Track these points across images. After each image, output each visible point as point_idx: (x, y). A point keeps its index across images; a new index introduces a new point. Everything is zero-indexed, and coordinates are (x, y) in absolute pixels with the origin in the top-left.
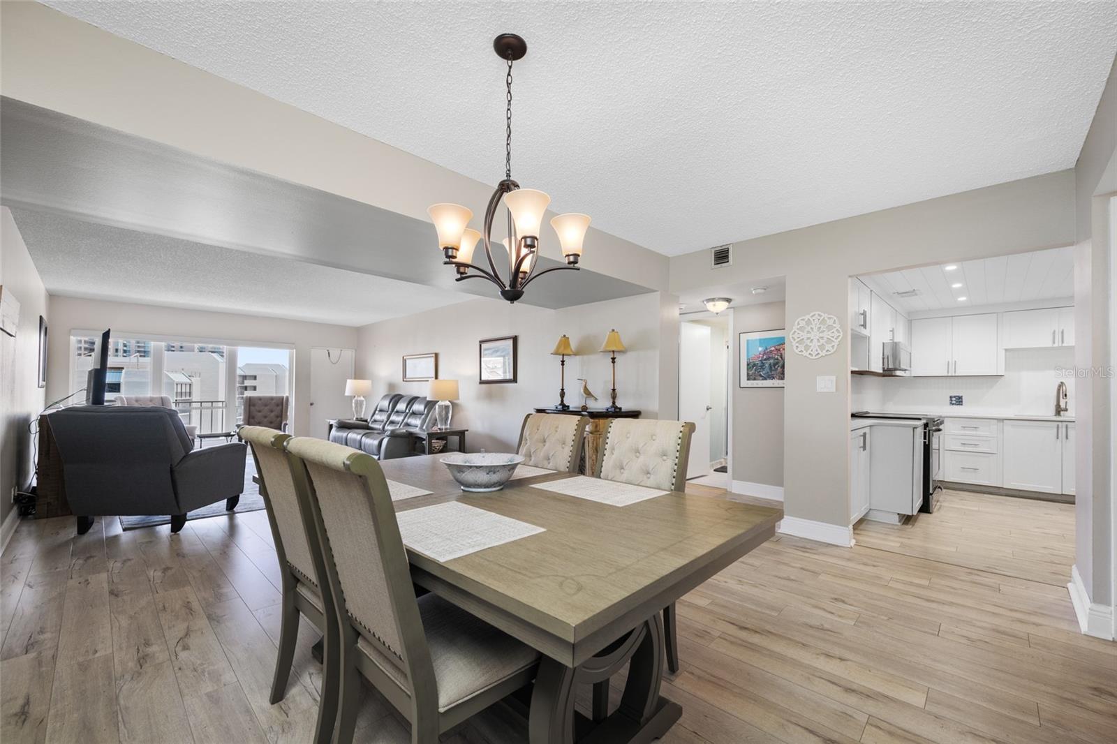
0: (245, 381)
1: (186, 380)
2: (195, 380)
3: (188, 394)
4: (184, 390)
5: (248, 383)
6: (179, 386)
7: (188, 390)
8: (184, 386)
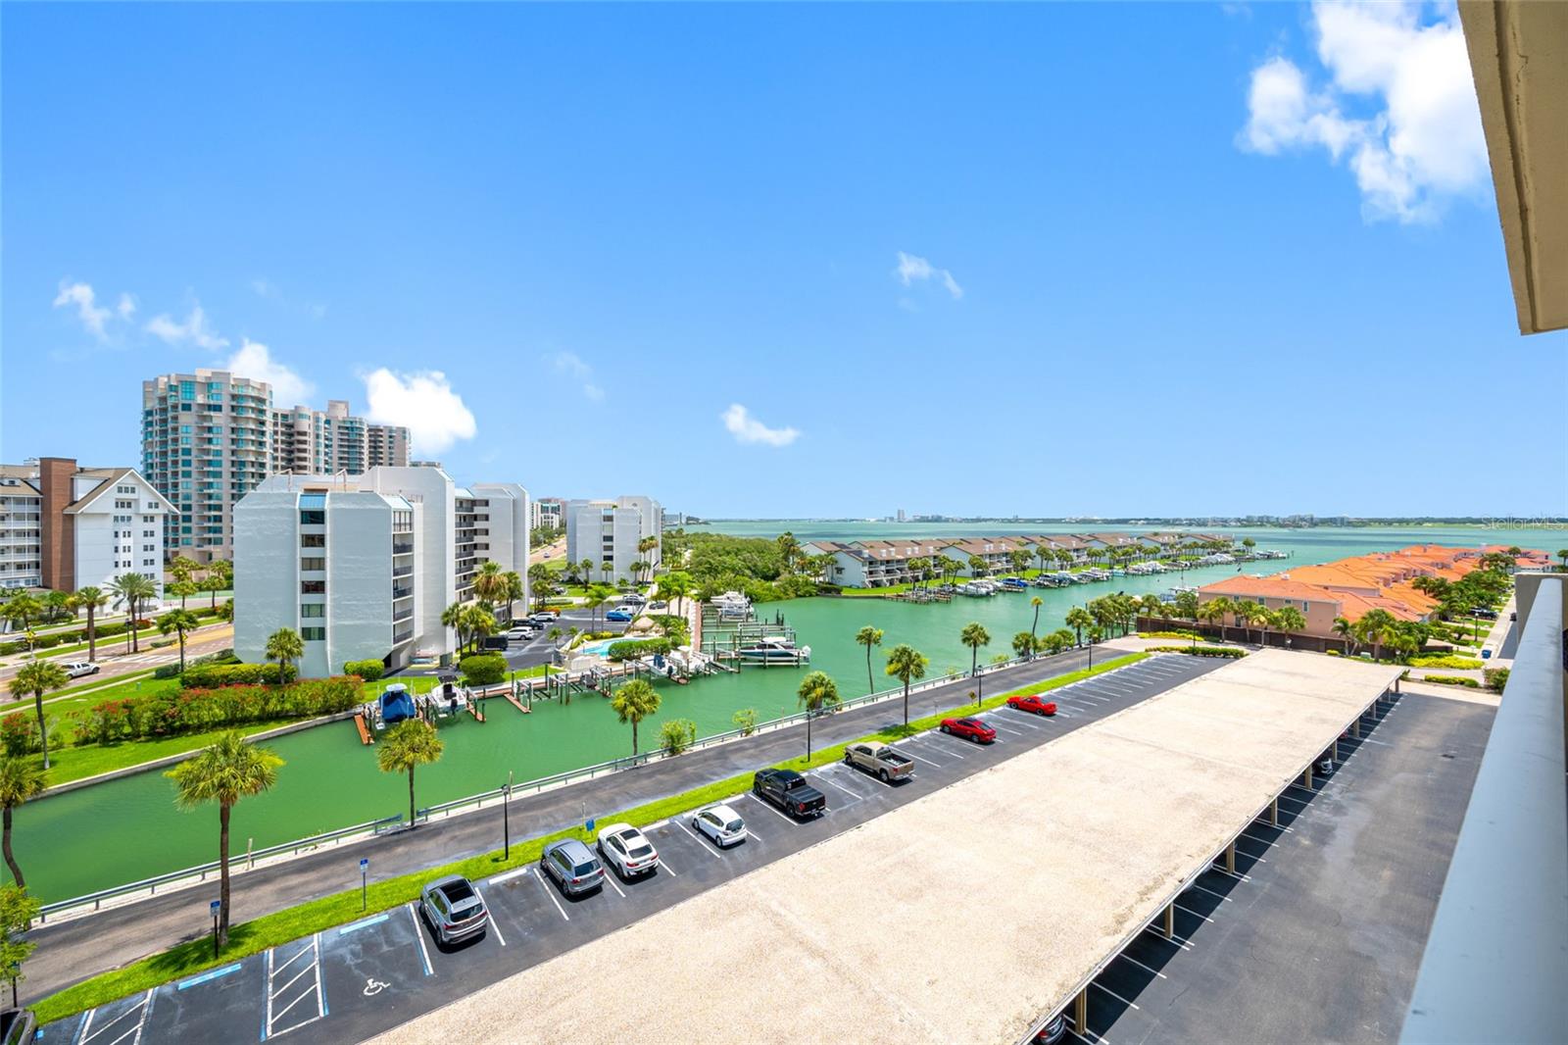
0: (475, 508)
1: (404, 506)
2: (417, 507)
3: (408, 527)
4: (403, 521)
5: (478, 510)
6: (397, 515)
7: (408, 521)
8: (403, 515)
